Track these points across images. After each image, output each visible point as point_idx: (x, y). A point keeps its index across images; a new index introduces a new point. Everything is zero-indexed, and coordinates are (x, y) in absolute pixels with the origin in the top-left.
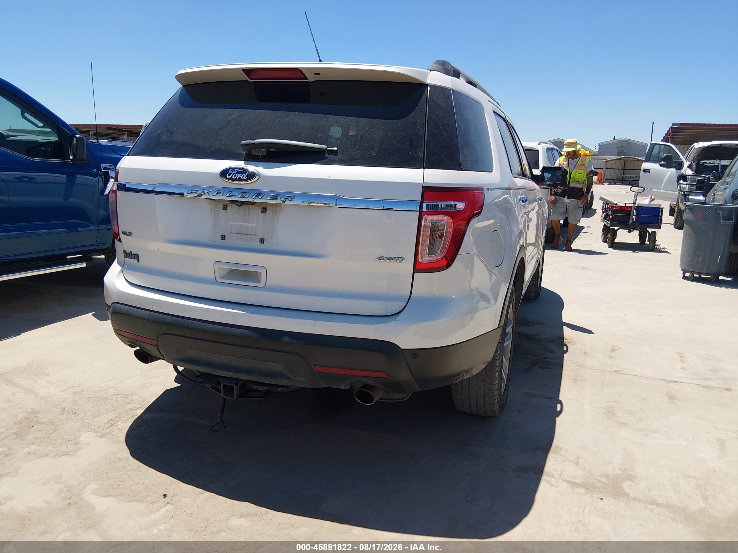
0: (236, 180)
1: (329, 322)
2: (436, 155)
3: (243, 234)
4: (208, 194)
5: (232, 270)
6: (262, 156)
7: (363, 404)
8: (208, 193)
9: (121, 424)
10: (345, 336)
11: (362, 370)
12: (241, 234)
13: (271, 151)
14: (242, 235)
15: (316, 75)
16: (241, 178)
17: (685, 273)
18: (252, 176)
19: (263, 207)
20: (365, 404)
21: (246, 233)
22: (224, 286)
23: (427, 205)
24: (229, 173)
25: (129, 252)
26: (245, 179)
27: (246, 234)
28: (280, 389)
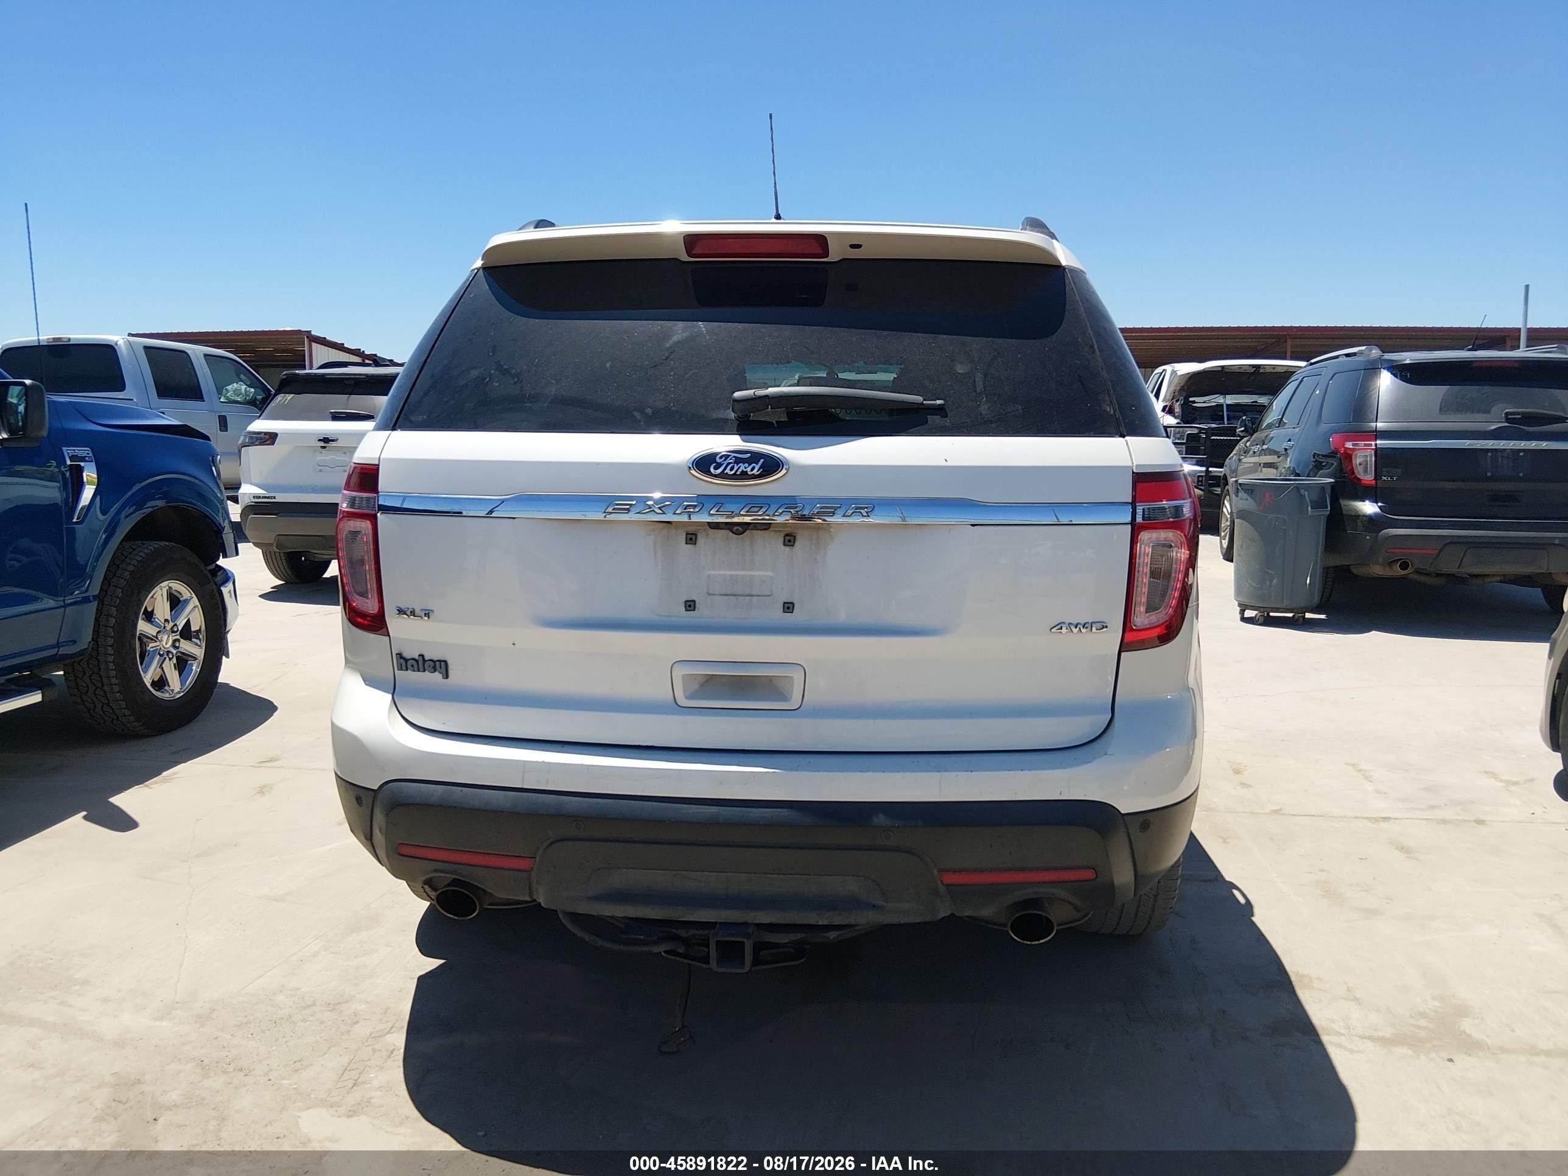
0: (734, 477)
1: (973, 773)
2: (1133, 408)
3: (739, 595)
4: (660, 512)
5: (708, 677)
6: (777, 422)
7: (1025, 942)
8: (662, 510)
9: (376, 1077)
10: (1009, 799)
11: (1045, 870)
12: (734, 595)
13: (796, 412)
14: (738, 597)
15: (853, 248)
16: (746, 471)
17: (1245, 610)
18: (771, 466)
19: (786, 532)
20: (1028, 943)
21: (747, 593)
22: (700, 714)
23: (1144, 509)
24: (716, 462)
25: (417, 657)
26: (758, 473)
27: (749, 595)
28: (832, 935)
